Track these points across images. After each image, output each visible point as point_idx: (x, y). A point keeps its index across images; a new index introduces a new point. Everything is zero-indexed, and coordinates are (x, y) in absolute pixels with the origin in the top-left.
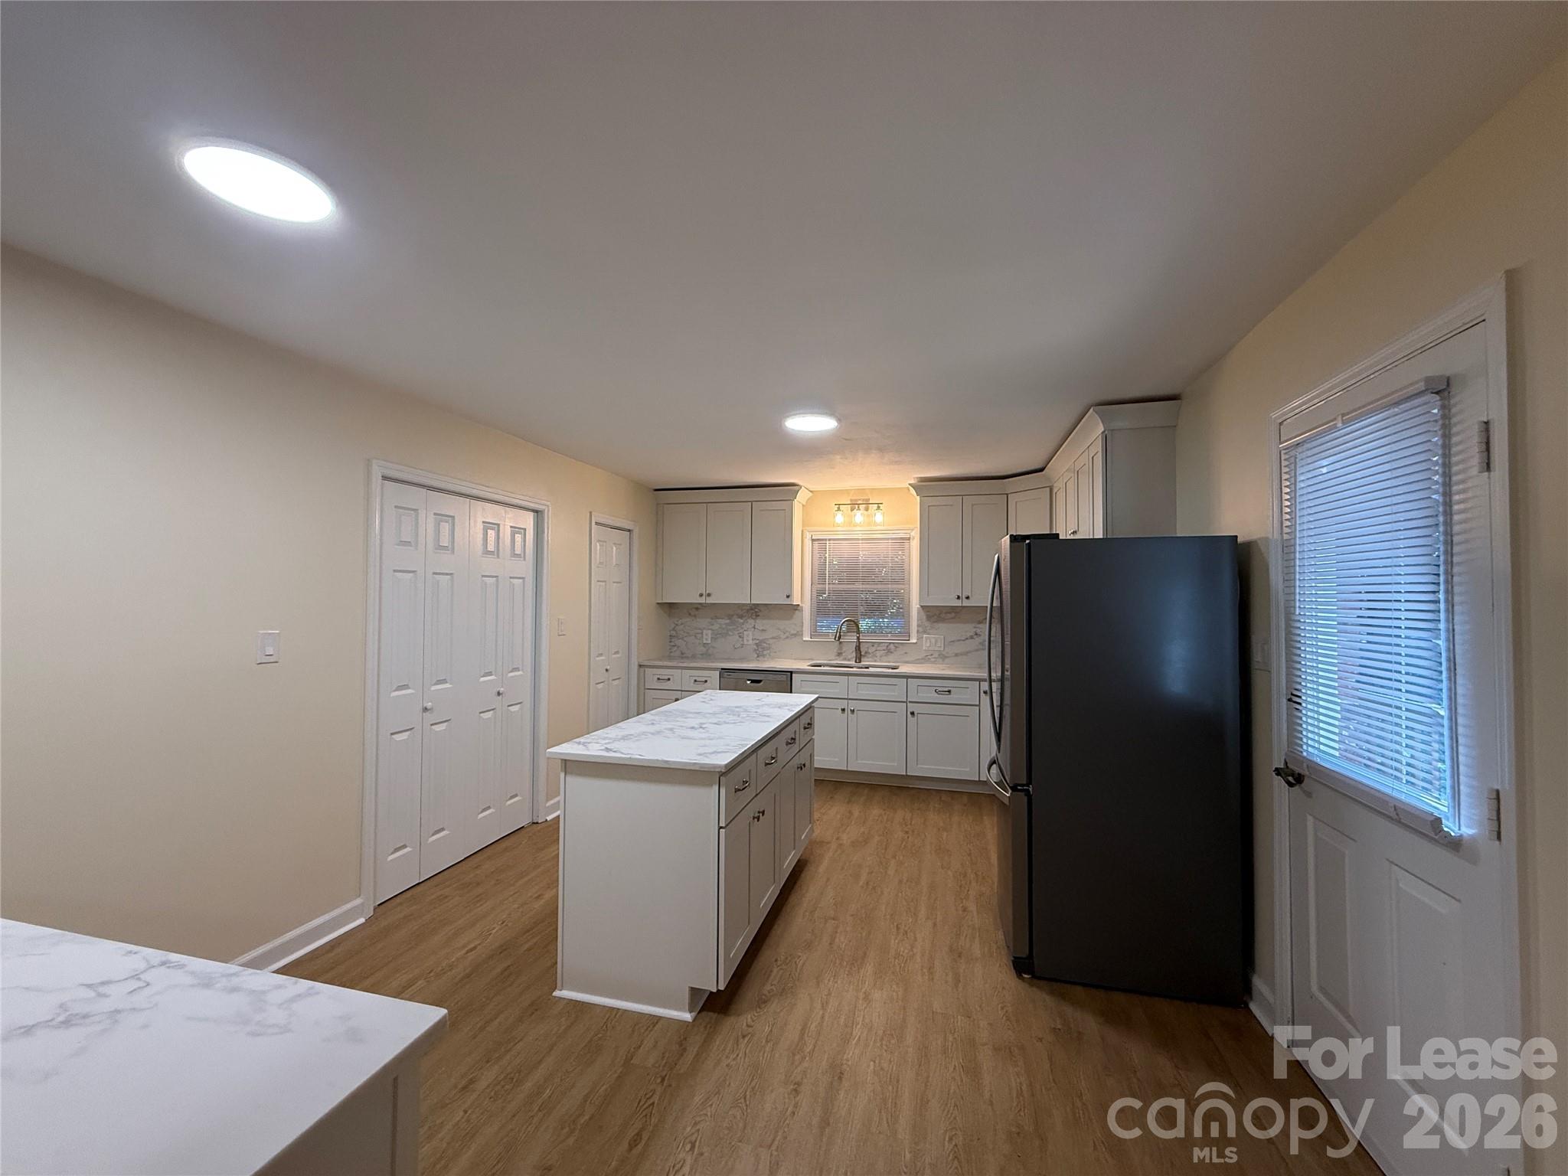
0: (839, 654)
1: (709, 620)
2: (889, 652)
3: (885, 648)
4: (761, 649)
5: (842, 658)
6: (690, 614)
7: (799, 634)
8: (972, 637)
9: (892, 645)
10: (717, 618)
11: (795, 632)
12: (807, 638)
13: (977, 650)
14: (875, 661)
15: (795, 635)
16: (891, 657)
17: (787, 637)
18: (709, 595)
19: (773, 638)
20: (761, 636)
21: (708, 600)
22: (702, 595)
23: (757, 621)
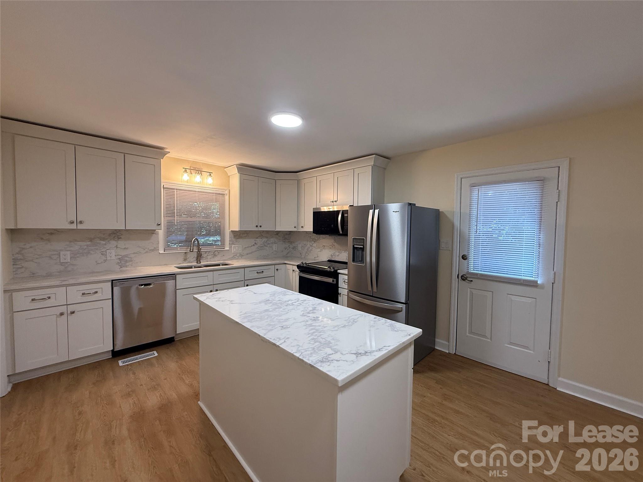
0: (185, 260)
1: (68, 243)
2: (215, 255)
3: (213, 254)
4: (123, 262)
5: (187, 261)
6: (42, 239)
7: (156, 249)
8: (254, 245)
9: (216, 251)
10: (76, 241)
11: (153, 248)
12: (161, 251)
13: (256, 251)
14: (207, 261)
15: (153, 250)
16: (216, 258)
17: (147, 252)
18: (81, 222)
19: (134, 253)
20: (124, 253)
21: (80, 227)
22: (72, 223)
23: (119, 242)
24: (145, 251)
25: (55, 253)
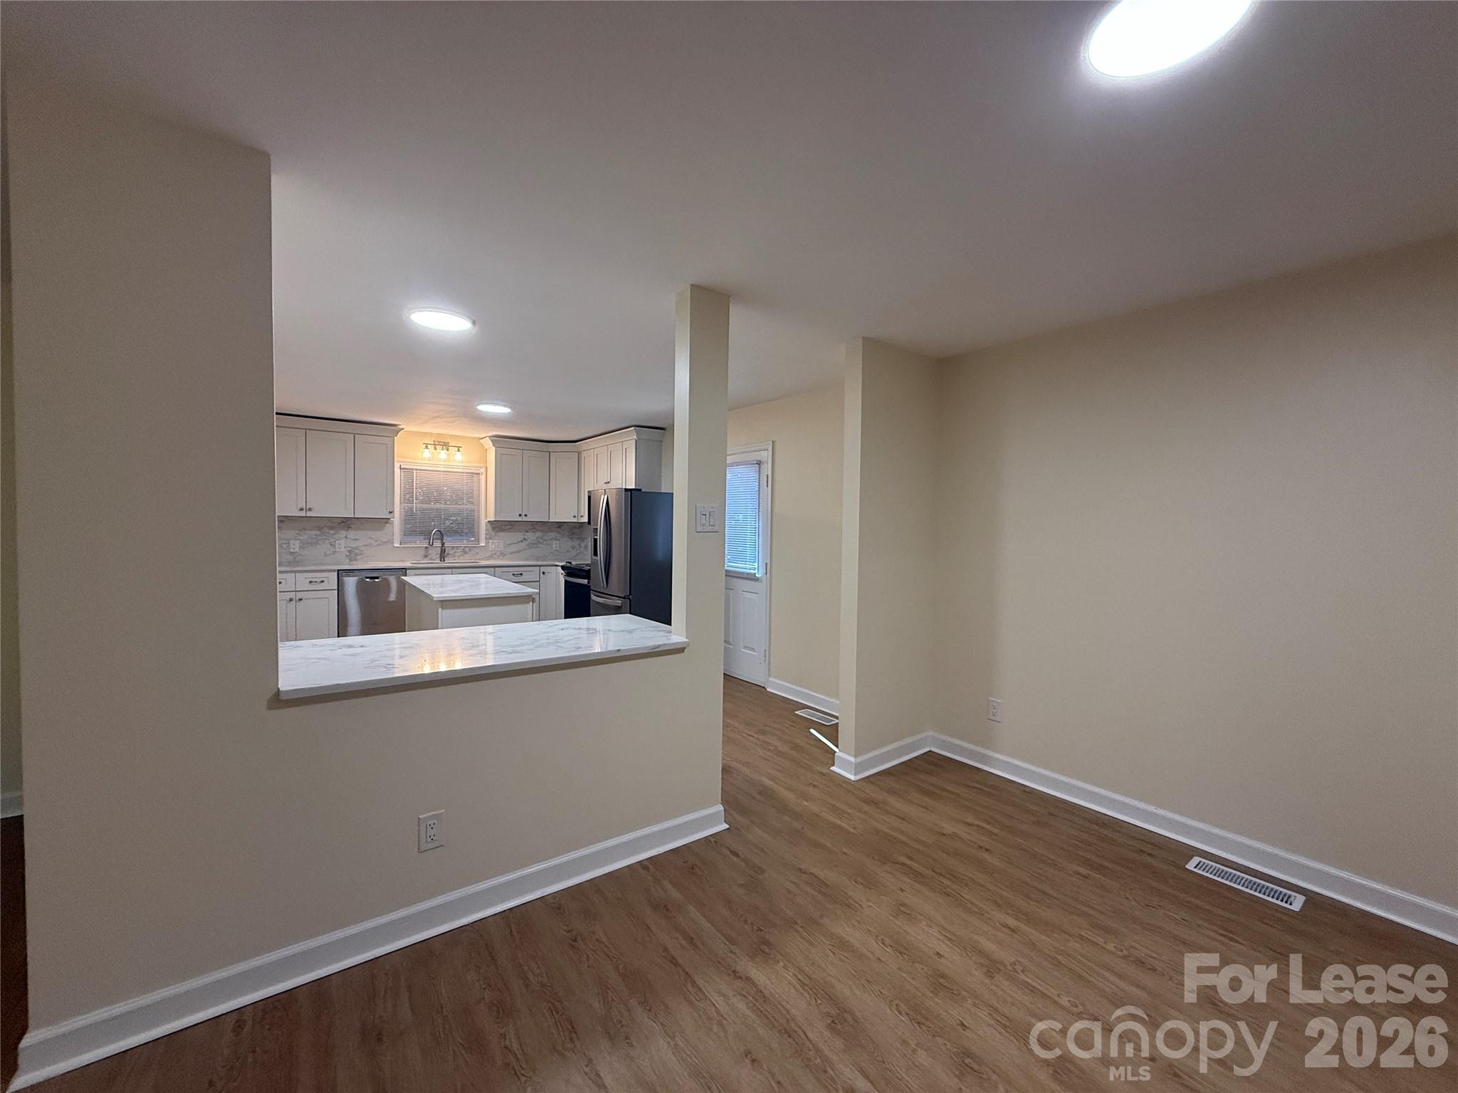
1: (299, 531)
2: (465, 553)
3: (462, 550)
4: (354, 555)
7: (390, 542)
9: (467, 548)
10: (305, 529)
11: (385, 540)
12: (397, 545)
13: (525, 549)
14: (454, 560)
15: (386, 542)
16: (466, 556)
17: (379, 545)
18: (310, 509)
19: (365, 545)
20: (354, 545)
21: (309, 514)
22: (302, 509)
23: (349, 532)
24: (377, 544)
25: (285, 542)
